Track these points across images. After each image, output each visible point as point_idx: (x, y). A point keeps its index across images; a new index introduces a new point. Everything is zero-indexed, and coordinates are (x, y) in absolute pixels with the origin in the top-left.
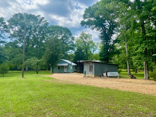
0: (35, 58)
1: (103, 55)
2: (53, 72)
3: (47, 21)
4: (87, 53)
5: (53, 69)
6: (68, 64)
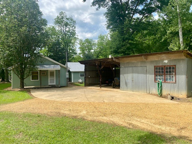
2: (23, 87)
5: (22, 79)
6: (59, 66)
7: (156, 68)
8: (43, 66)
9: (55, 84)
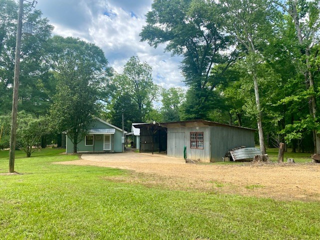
0: (23, 113)
1: (194, 109)
2: (75, 151)
3: (48, 21)
4: (140, 107)
5: (75, 143)
6: (115, 130)
7: (191, 134)
8: (97, 131)
9: (110, 149)
